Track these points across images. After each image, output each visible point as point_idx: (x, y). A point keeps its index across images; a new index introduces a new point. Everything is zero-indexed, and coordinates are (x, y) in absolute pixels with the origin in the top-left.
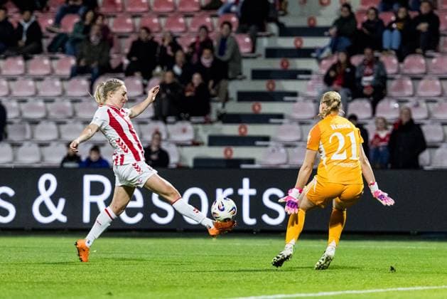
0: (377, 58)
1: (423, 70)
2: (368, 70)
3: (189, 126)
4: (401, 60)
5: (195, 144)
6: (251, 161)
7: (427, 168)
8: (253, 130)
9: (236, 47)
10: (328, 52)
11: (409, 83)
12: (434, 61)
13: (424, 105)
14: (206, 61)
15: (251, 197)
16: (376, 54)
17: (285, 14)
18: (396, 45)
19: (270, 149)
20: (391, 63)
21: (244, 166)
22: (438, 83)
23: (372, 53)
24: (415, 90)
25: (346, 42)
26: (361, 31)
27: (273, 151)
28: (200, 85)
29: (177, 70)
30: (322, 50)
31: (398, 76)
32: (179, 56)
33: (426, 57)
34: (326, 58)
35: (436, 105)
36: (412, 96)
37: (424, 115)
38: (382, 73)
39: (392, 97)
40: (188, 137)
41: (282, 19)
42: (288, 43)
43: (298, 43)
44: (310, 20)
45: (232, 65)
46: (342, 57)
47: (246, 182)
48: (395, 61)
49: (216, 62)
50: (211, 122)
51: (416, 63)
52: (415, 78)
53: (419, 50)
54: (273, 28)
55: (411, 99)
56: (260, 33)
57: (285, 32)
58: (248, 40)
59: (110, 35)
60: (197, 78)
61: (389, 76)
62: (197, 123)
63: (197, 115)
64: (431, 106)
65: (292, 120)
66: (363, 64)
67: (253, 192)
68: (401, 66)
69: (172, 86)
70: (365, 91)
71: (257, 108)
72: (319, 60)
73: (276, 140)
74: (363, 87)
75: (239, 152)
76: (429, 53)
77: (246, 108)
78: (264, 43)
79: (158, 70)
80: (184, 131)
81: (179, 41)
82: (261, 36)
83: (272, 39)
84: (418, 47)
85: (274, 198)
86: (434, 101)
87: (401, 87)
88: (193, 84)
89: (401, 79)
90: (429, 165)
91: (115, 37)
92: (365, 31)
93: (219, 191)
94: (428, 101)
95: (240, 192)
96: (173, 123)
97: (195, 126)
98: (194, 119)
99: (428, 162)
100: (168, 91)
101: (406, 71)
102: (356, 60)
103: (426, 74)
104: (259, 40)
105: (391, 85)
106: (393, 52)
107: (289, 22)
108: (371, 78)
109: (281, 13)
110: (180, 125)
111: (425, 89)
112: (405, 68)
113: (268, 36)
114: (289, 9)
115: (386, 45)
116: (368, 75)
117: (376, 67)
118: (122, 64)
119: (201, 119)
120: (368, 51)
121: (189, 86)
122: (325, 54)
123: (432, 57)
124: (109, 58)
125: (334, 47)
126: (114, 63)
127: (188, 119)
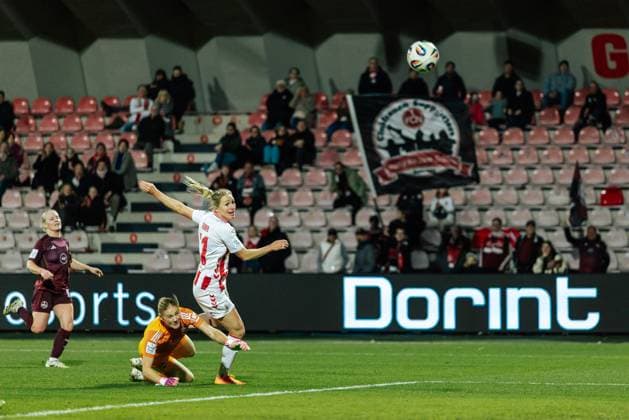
0: (257, 172)
1: (298, 183)
2: (248, 183)
3: (83, 235)
4: (279, 173)
5: (89, 251)
6: (139, 267)
7: (295, 272)
8: (143, 238)
9: (131, 163)
10: (214, 166)
11: (285, 194)
12: (309, 174)
13: (296, 214)
14: (101, 173)
15: (124, 300)
16: (257, 168)
17: (181, 132)
18: (275, 160)
19: (154, 256)
20: (269, 177)
21: (130, 271)
22: (310, 194)
23: (252, 167)
24: (290, 200)
25: (231, 157)
26: (245, 147)
27: (158, 257)
28: (96, 198)
29: (76, 182)
30: (209, 165)
31: (276, 188)
32: (78, 169)
33: (301, 170)
34: (212, 172)
35: (307, 214)
36: (287, 206)
37: (297, 223)
38: (260, 186)
39: (269, 208)
40: (83, 245)
41: (177, 137)
42: (182, 158)
43: (191, 159)
44: (202, 138)
45: (126, 179)
46: (225, 170)
47: (120, 287)
48: (273, 174)
49: (109, 174)
50: (105, 232)
51: (293, 176)
52: (291, 190)
53: (295, 165)
54: (169, 145)
55: (285, 209)
56: (156, 150)
57: (179, 148)
58: (143, 155)
59: (20, 153)
60: (93, 192)
61: (267, 188)
62: (92, 232)
63: (92, 225)
64: (303, 215)
65: (179, 228)
66: (243, 177)
67: (126, 295)
68: (280, 178)
69: (70, 198)
70: (245, 202)
71: (148, 218)
72: (207, 174)
73: (163, 248)
74: (243, 198)
75: (128, 259)
76: (305, 167)
77: (138, 218)
78: (159, 159)
79: (60, 183)
80: (79, 239)
81: (80, 157)
82: (157, 153)
83: (167, 155)
84: (295, 162)
85: (145, 301)
86: (305, 211)
87: (277, 198)
88: (89, 197)
89: (277, 191)
90: (296, 269)
91: (25, 154)
92: (248, 147)
93: (96, 295)
94: (300, 211)
95: (115, 295)
96: (69, 232)
97: (90, 235)
98: (89, 228)
99: (296, 266)
100: (66, 202)
101: (284, 183)
102: (238, 174)
103: (300, 186)
104: (155, 156)
105: (270, 196)
106: (273, 167)
107: (184, 139)
108: (250, 190)
109: (177, 131)
110: (75, 234)
111: (298, 199)
112: (283, 180)
113: (164, 152)
114: (185, 128)
115: (266, 159)
116: (248, 187)
117: (255, 179)
118: (28, 178)
119: (95, 228)
120: (248, 165)
121: (86, 198)
122: (211, 168)
123: (307, 171)
124: (18, 173)
125: (220, 162)
126: (22, 178)
127: (83, 229)
